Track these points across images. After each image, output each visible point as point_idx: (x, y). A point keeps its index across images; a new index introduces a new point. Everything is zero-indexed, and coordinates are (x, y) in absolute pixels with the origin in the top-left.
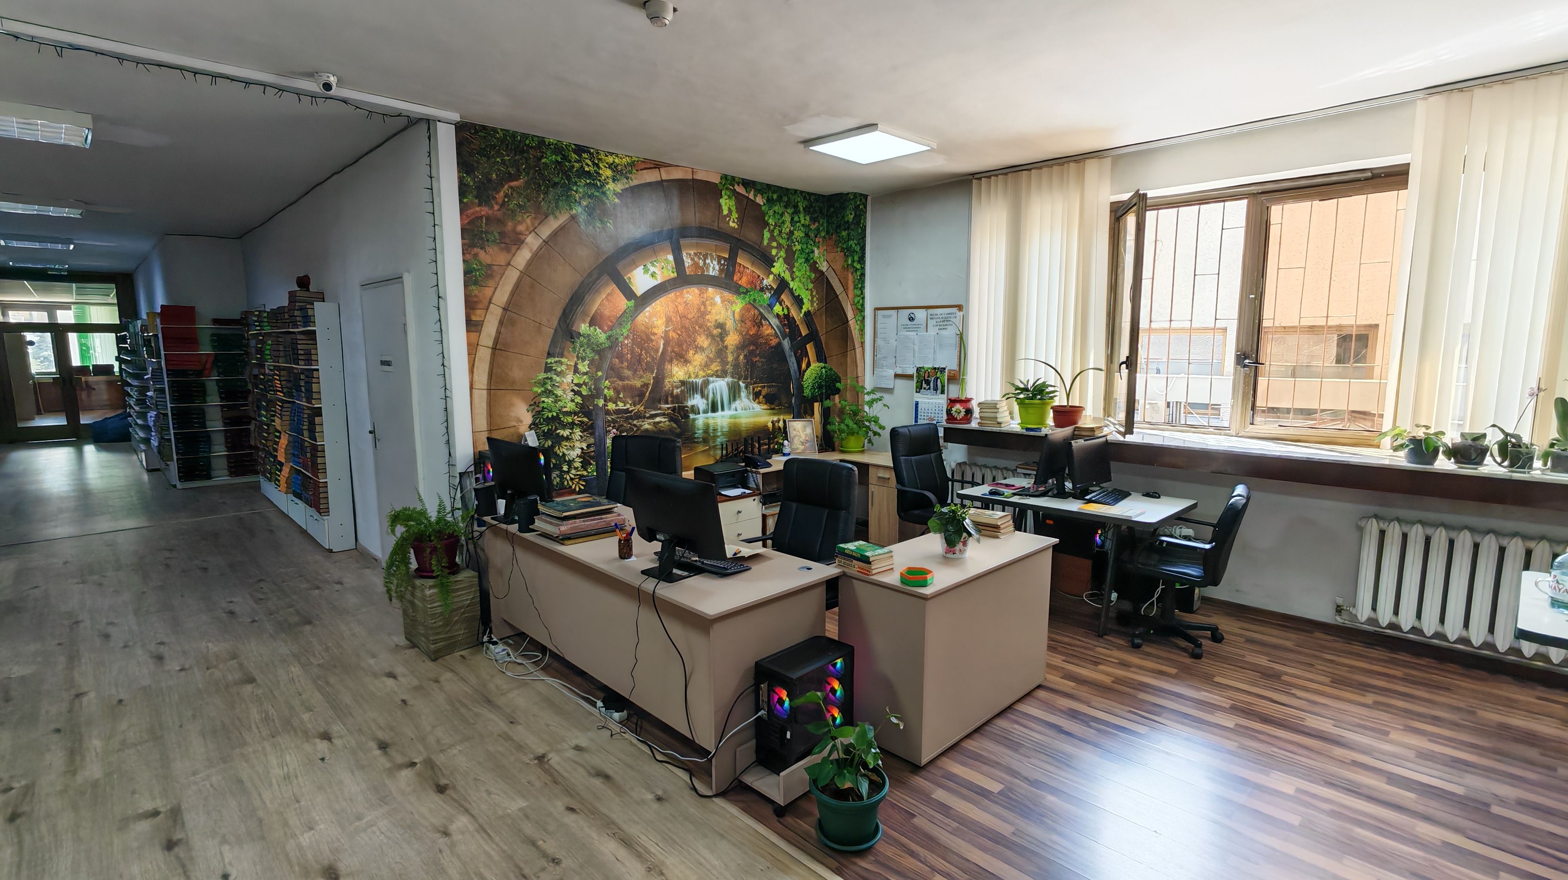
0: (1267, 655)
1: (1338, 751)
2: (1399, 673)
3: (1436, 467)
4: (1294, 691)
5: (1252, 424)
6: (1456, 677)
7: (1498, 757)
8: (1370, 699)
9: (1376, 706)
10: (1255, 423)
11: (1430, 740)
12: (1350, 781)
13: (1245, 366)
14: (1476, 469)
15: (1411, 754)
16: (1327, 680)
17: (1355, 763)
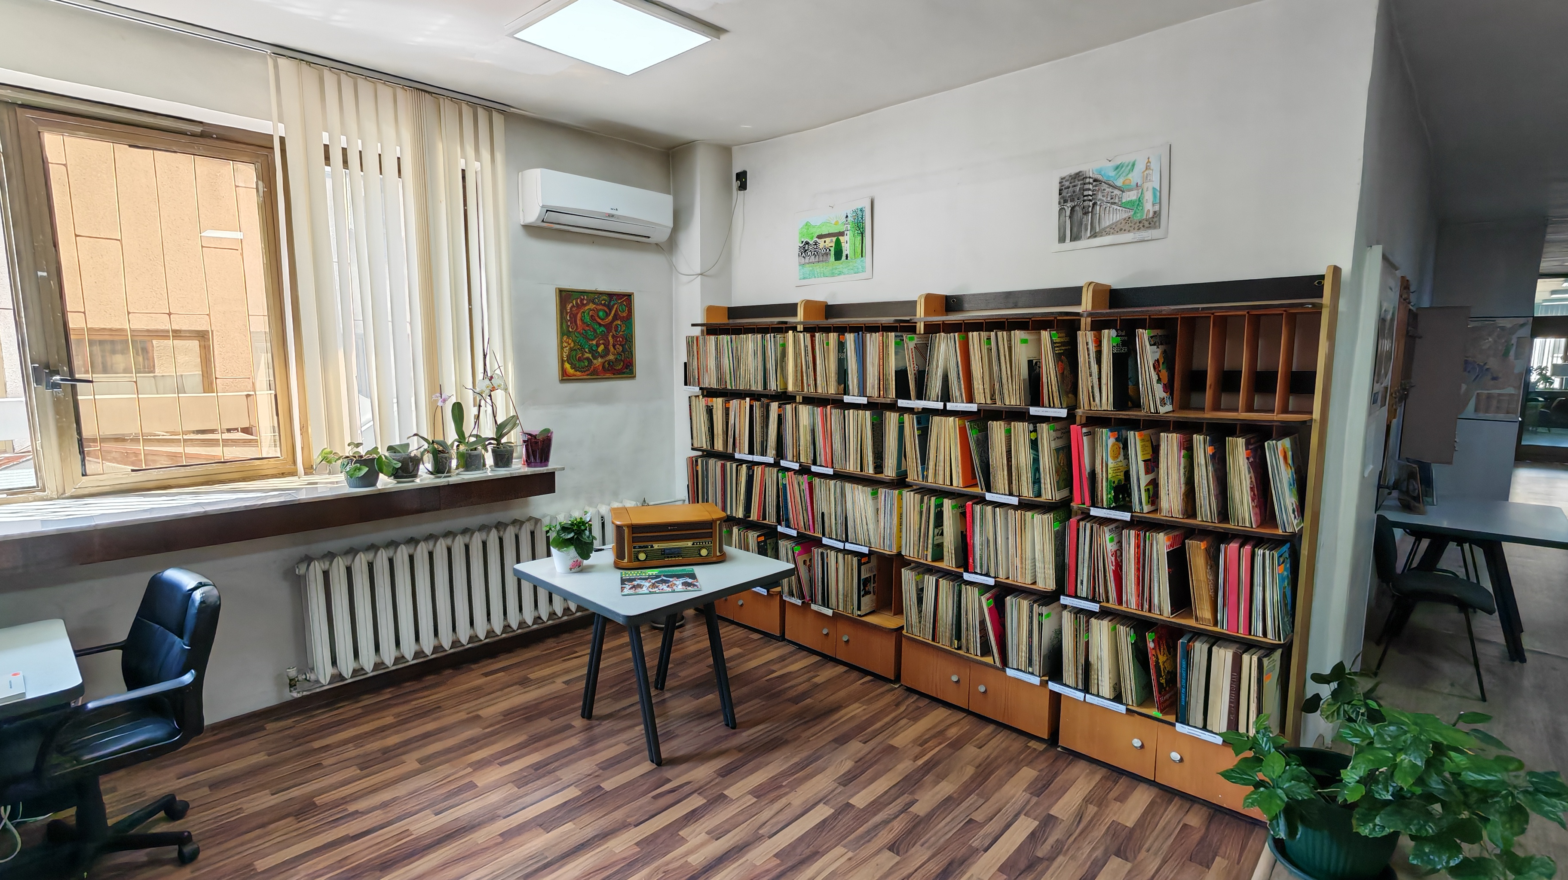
0: (262, 787)
1: (481, 837)
2: (389, 720)
3: (379, 487)
4: (352, 808)
5: (84, 474)
6: (426, 693)
7: (544, 742)
8: (411, 762)
9: (427, 765)
10: (88, 472)
11: (502, 764)
12: (531, 858)
13: (55, 385)
14: (413, 481)
15: (510, 790)
16: (353, 771)
17: (507, 835)
